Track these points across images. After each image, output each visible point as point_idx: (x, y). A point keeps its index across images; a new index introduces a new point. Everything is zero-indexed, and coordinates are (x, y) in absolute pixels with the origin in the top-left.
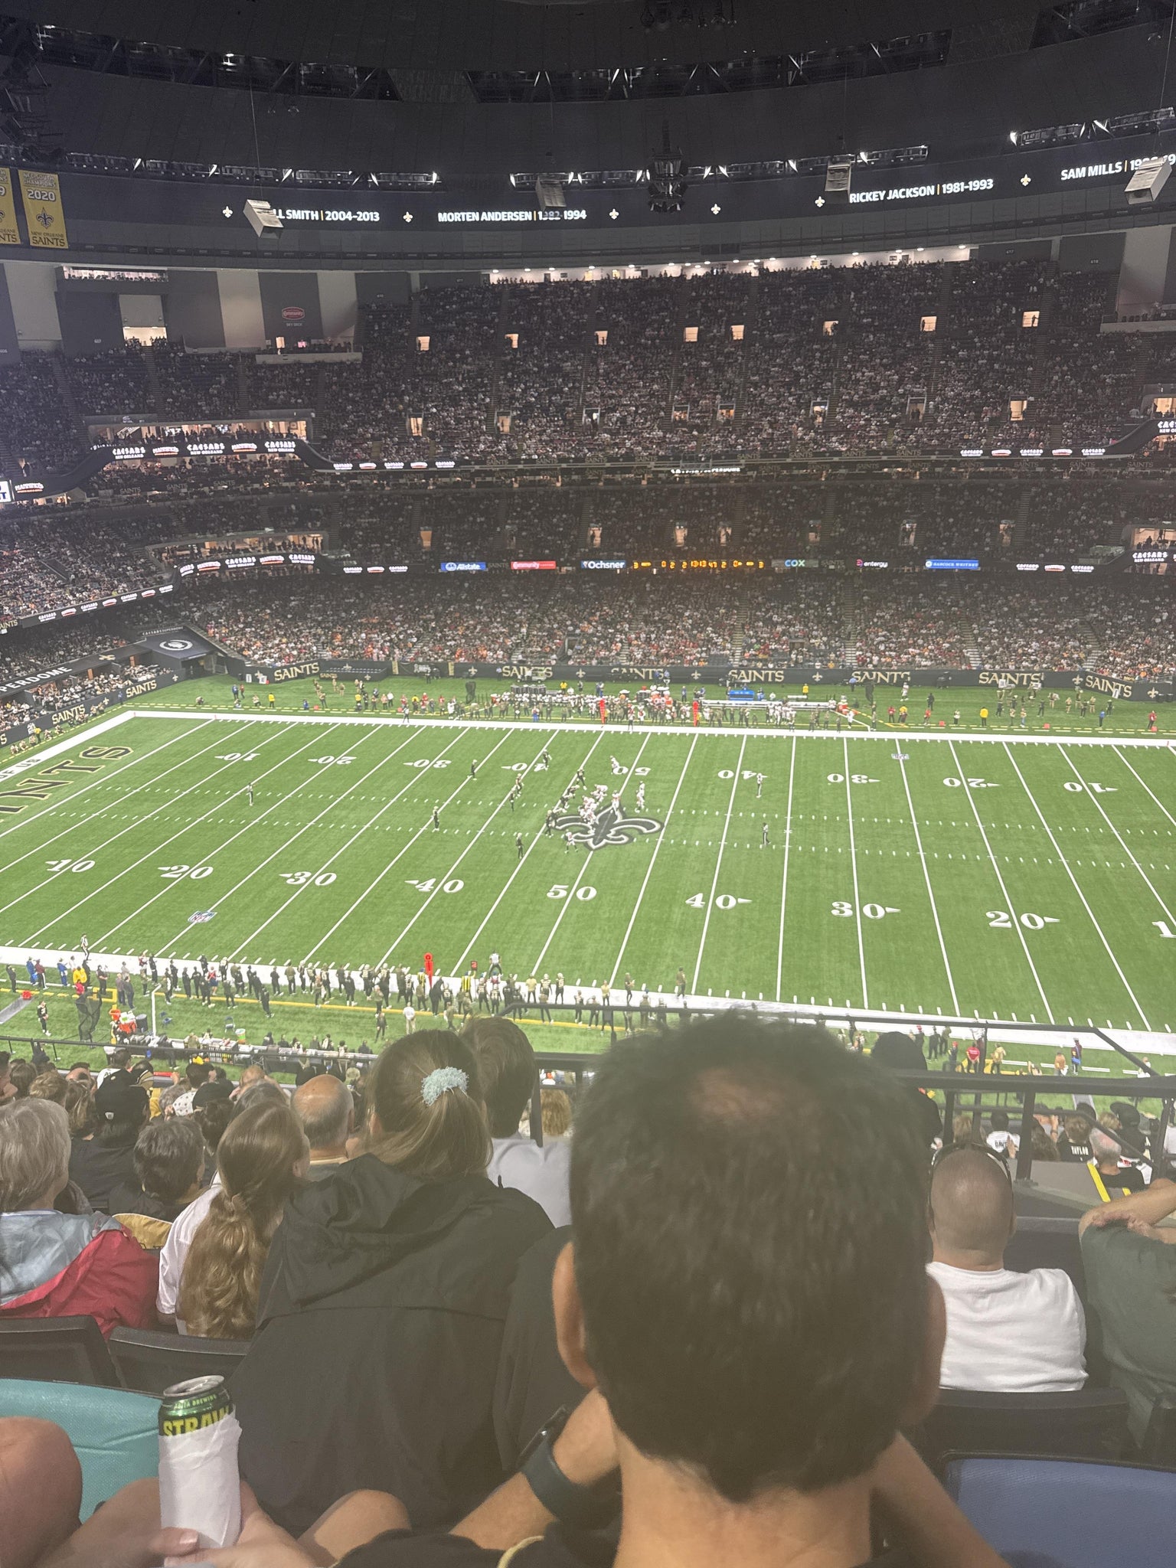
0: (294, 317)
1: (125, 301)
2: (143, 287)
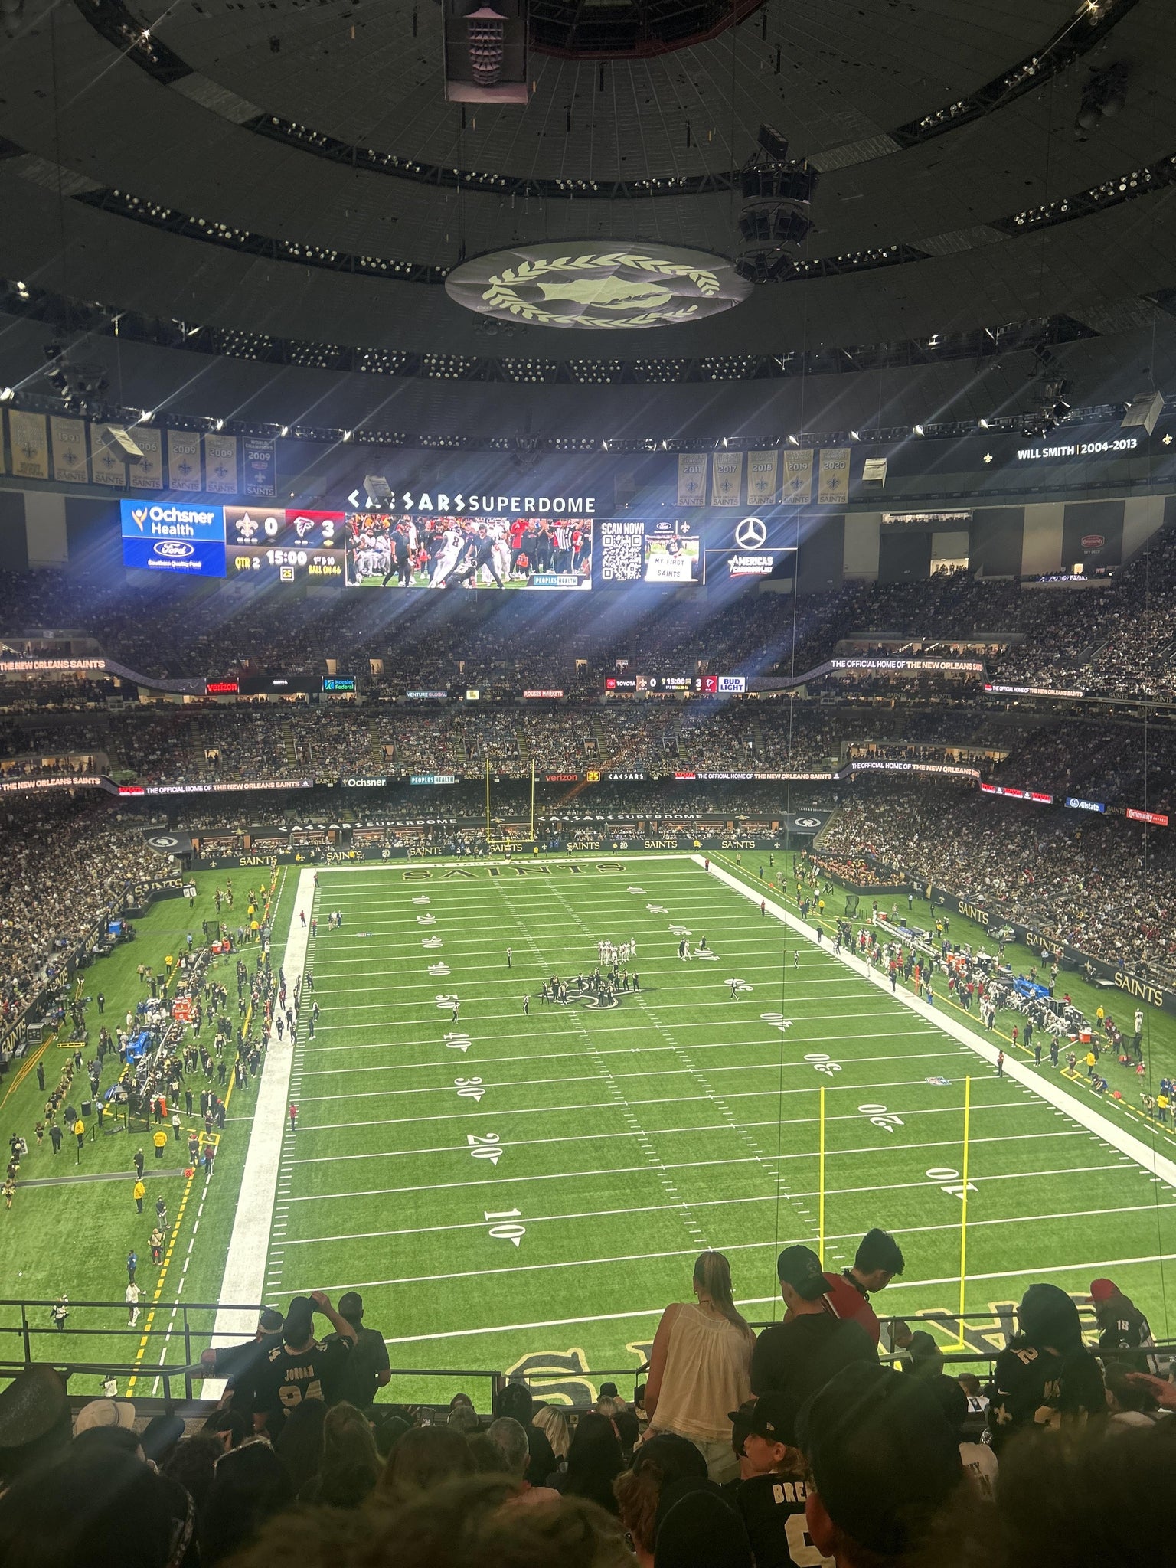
0: (1093, 544)
1: (938, 539)
2: (952, 526)
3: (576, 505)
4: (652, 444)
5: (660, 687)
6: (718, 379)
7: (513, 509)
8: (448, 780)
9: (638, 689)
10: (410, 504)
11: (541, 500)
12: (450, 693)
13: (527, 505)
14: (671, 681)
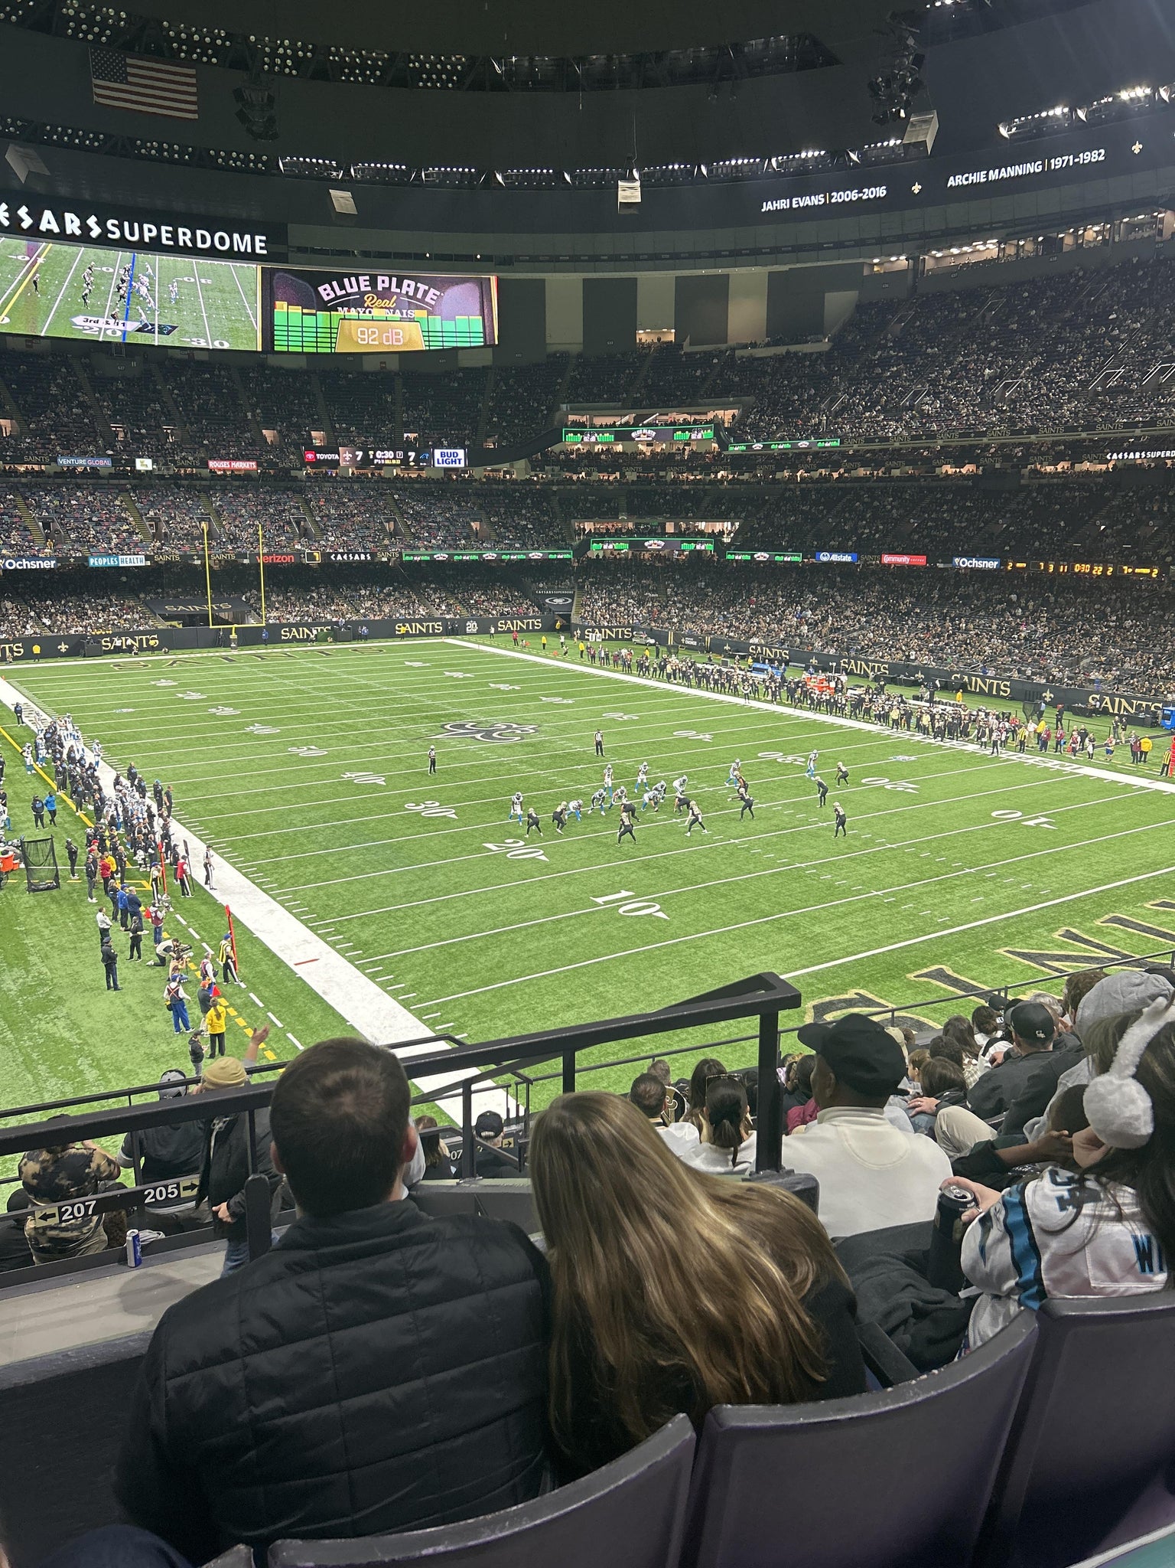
3: (242, 243)
4: (336, 169)
5: (366, 461)
6: (425, 86)
7: (164, 241)
8: (138, 561)
9: (342, 464)
10: (27, 222)
11: (199, 233)
12: (115, 462)
13: (181, 238)
14: (379, 454)
